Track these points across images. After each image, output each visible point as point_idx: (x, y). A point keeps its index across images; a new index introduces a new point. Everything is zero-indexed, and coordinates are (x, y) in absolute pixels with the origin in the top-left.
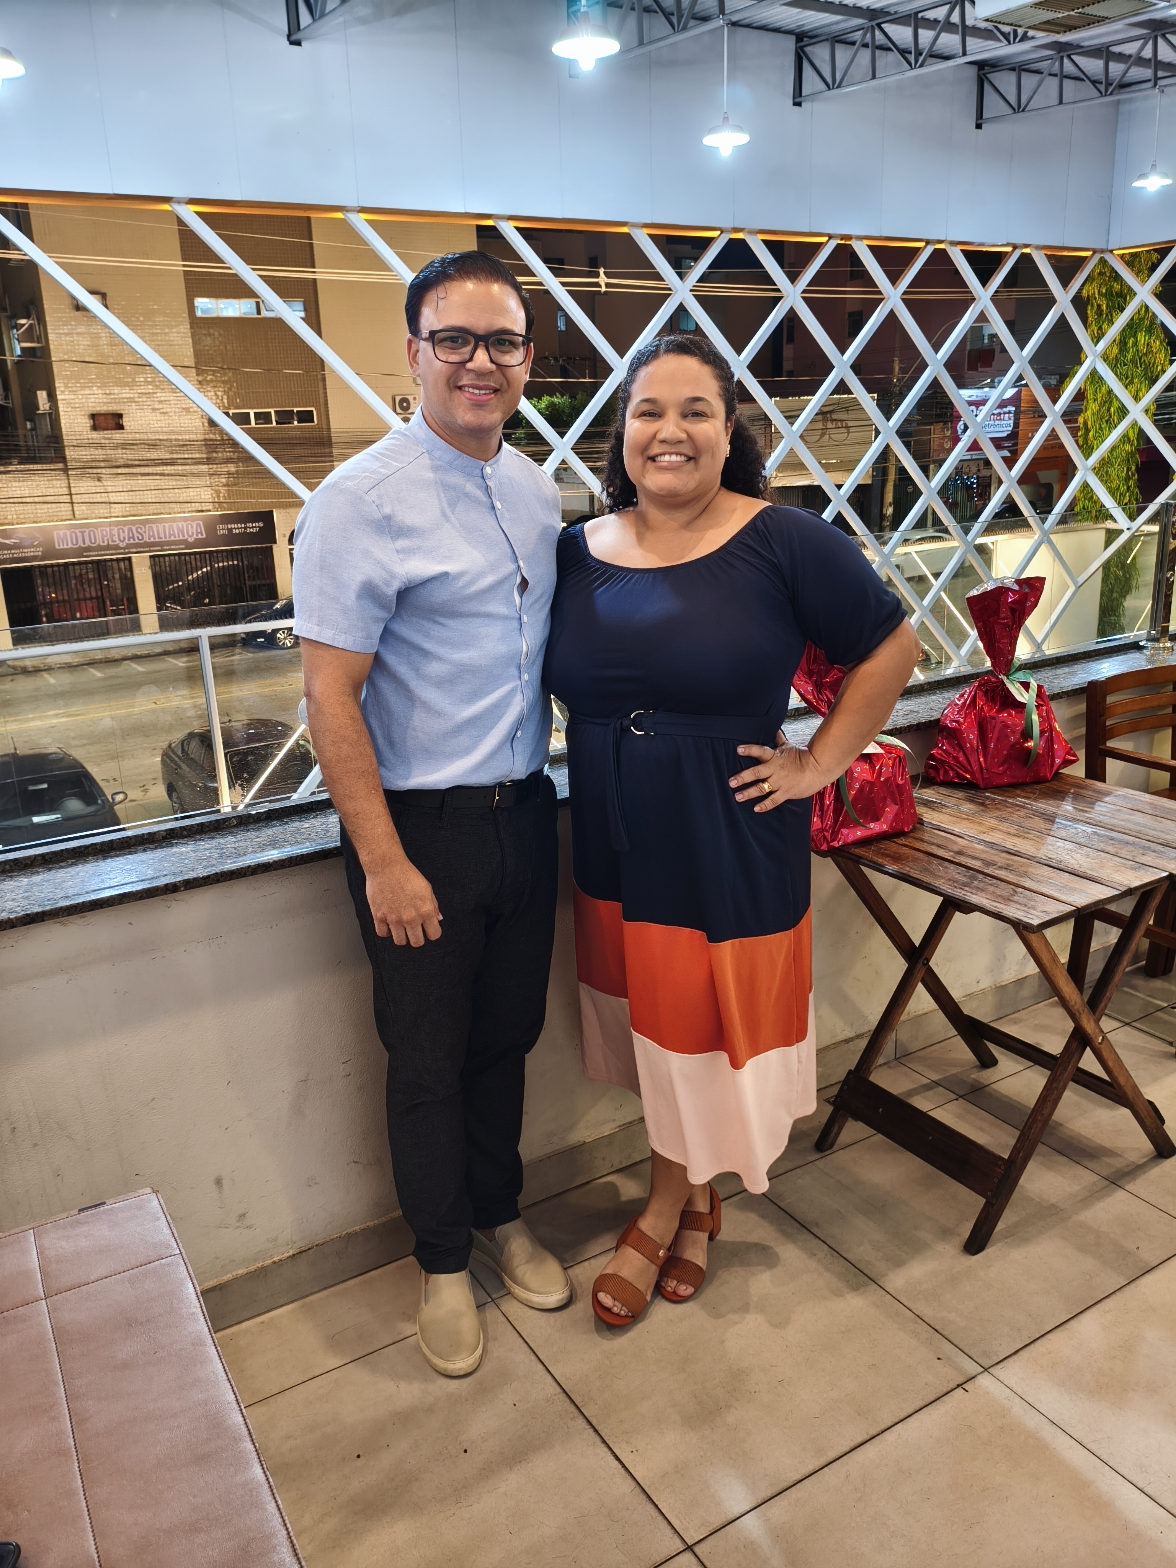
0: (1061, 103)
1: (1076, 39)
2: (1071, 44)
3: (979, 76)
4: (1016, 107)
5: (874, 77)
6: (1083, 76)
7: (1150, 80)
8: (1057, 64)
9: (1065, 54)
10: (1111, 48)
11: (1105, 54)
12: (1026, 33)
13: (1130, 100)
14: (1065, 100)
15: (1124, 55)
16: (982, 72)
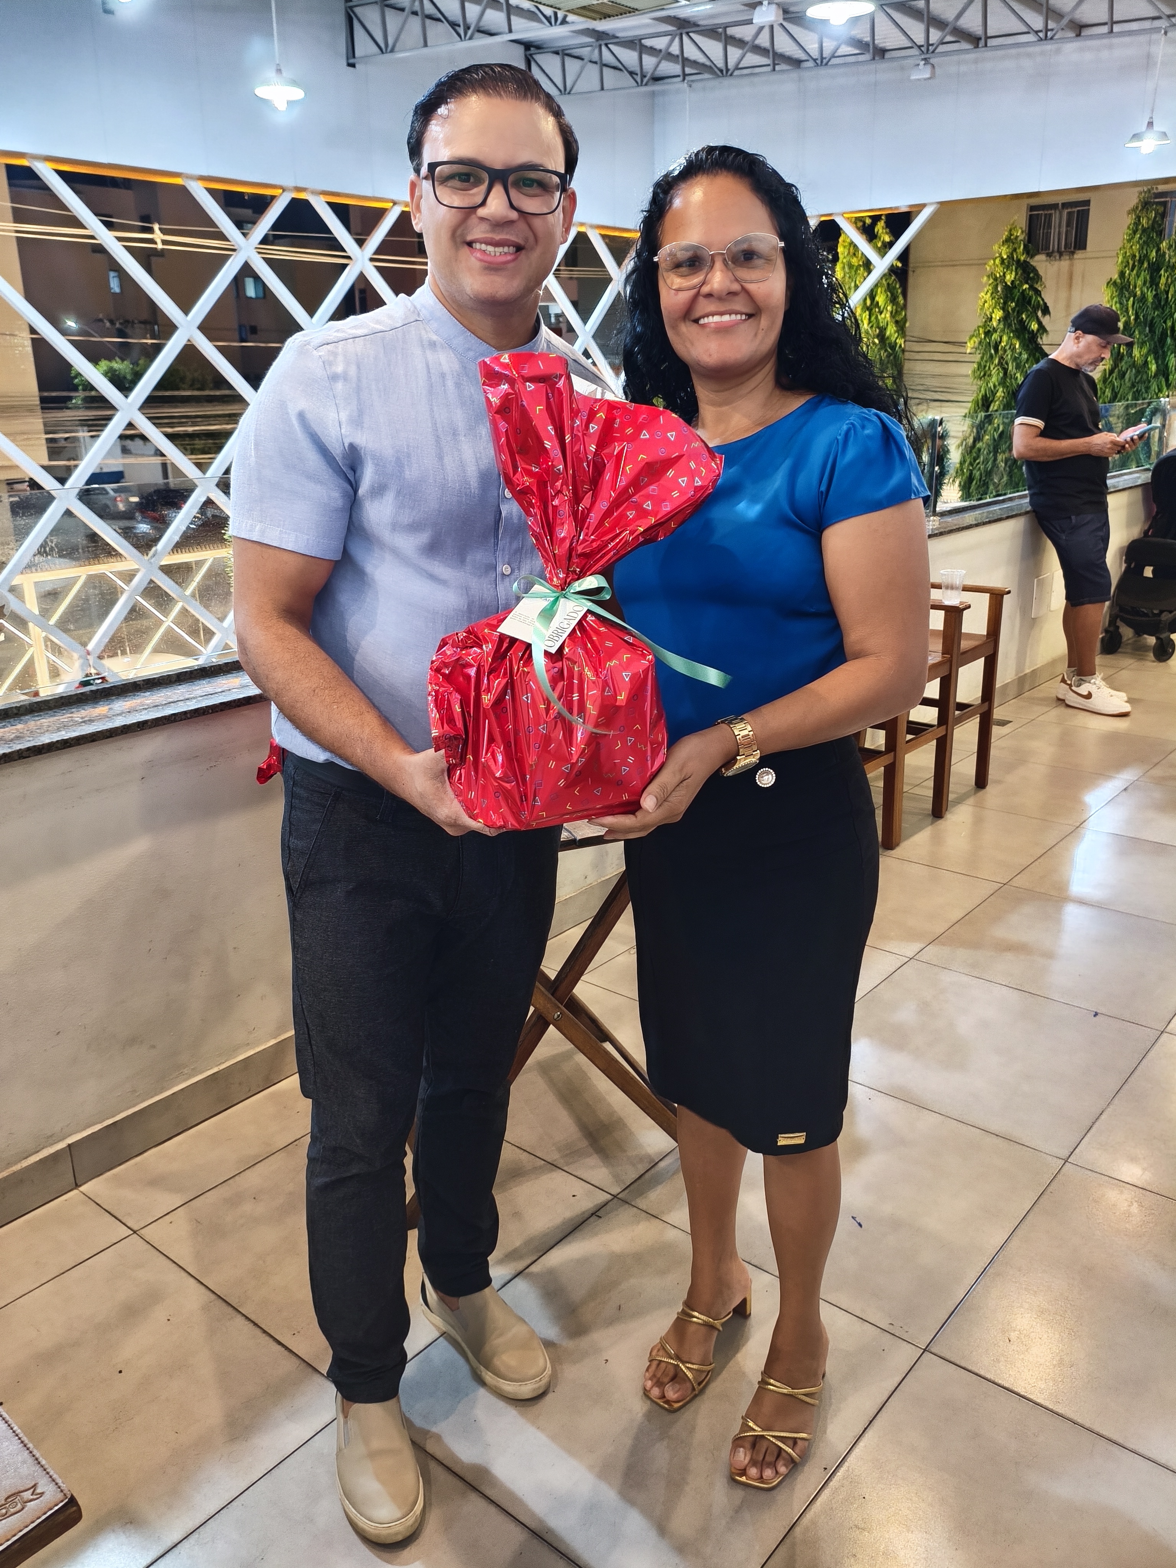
0: (602, 89)
1: (612, 29)
2: (607, 34)
3: (526, 56)
4: (562, 89)
5: (426, 45)
6: (620, 66)
7: (679, 76)
8: (596, 51)
9: (603, 43)
10: (643, 41)
11: (638, 47)
12: (565, 16)
13: (663, 93)
14: (605, 87)
15: (655, 49)
16: (528, 53)
